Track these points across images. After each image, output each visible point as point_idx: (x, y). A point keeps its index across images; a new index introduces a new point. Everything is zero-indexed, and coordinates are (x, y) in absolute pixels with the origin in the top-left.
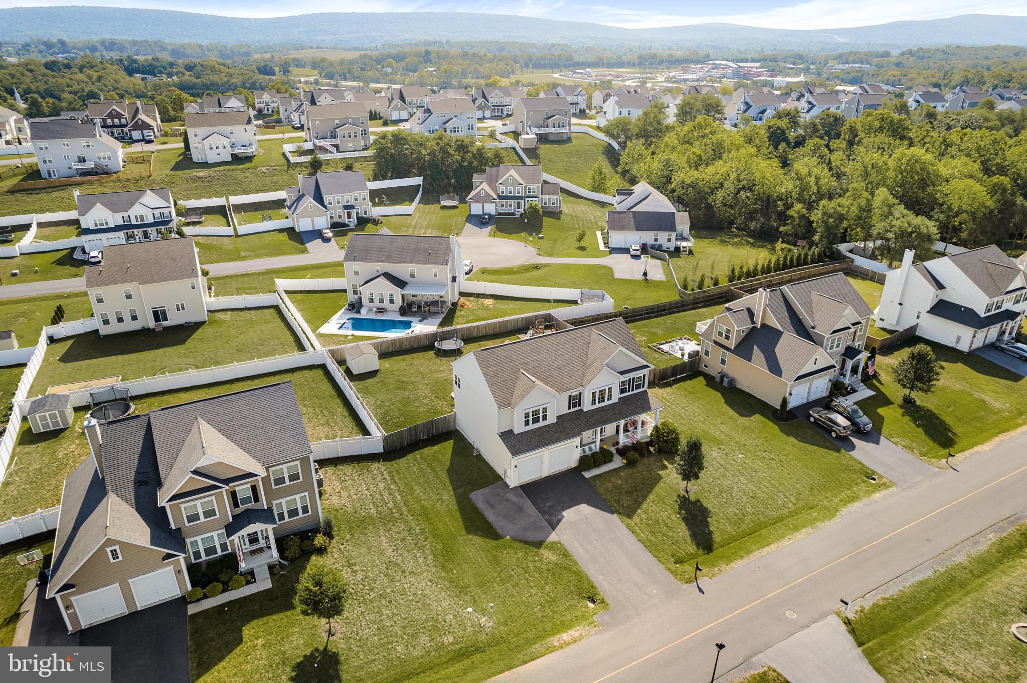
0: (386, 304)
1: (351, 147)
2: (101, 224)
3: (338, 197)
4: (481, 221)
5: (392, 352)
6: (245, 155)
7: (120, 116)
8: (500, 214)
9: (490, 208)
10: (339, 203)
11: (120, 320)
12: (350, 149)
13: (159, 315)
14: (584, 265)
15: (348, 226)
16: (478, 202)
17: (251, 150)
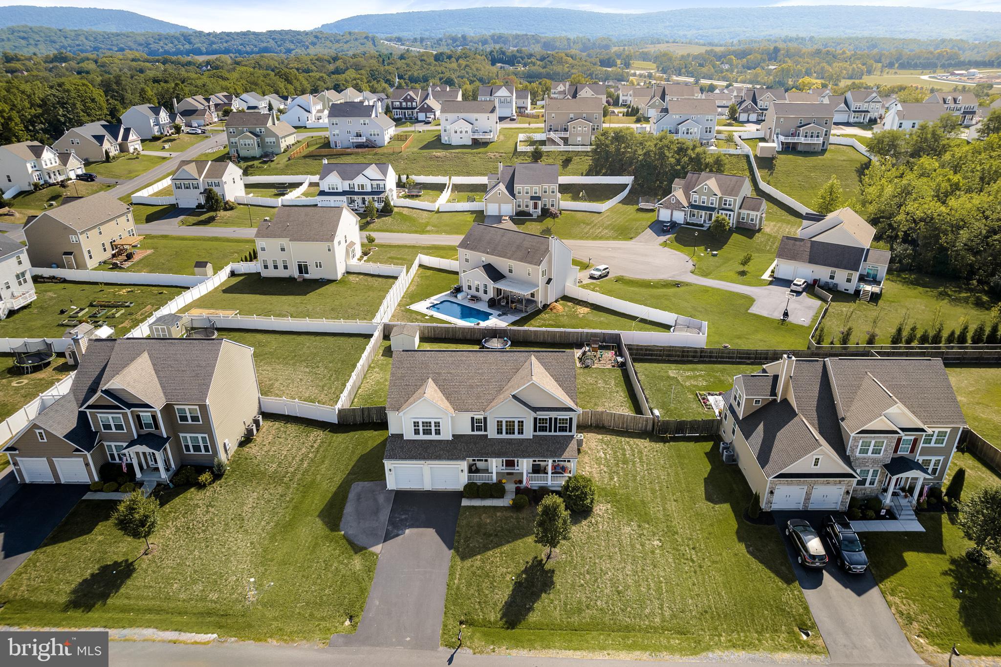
0: (481, 294)
1: (579, 141)
2: (333, 189)
3: (527, 187)
4: (660, 228)
6: (484, 141)
7: (412, 100)
8: (688, 224)
9: (679, 217)
10: (527, 193)
11: (276, 267)
12: (578, 143)
13: (303, 269)
14: (726, 291)
15: (531, 215)
16: (667, 208)
17: (489, 137)
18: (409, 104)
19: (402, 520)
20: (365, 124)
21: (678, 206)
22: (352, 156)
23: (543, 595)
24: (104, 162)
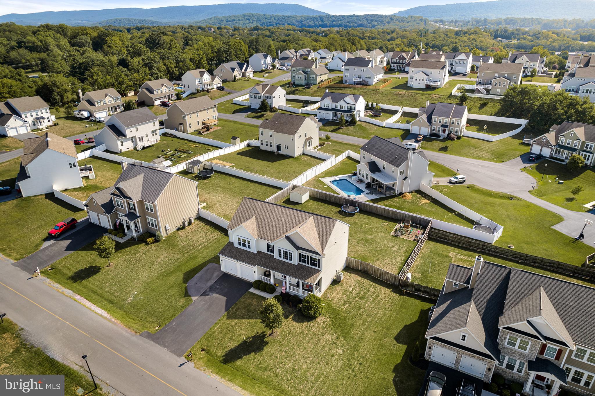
0: (364, 179)
1: (498, 92)
2: (327, 106)
3: (440, 118)
5: (325, 200)
6: (434, 87)
8: (552, 157)
9: (546, 152)
10: (440, 122)
11: (267, 145)
12: (497, 93)
13: (279, 148)
15: (439, 137)
16: (539, 144)
17: (436, 84)
18: (401, 61)
19: (216, 288)
20: (363, 71)
21: (547, 144)
22: (351, 89)
23: (253, 354)
24: (233, 81)
